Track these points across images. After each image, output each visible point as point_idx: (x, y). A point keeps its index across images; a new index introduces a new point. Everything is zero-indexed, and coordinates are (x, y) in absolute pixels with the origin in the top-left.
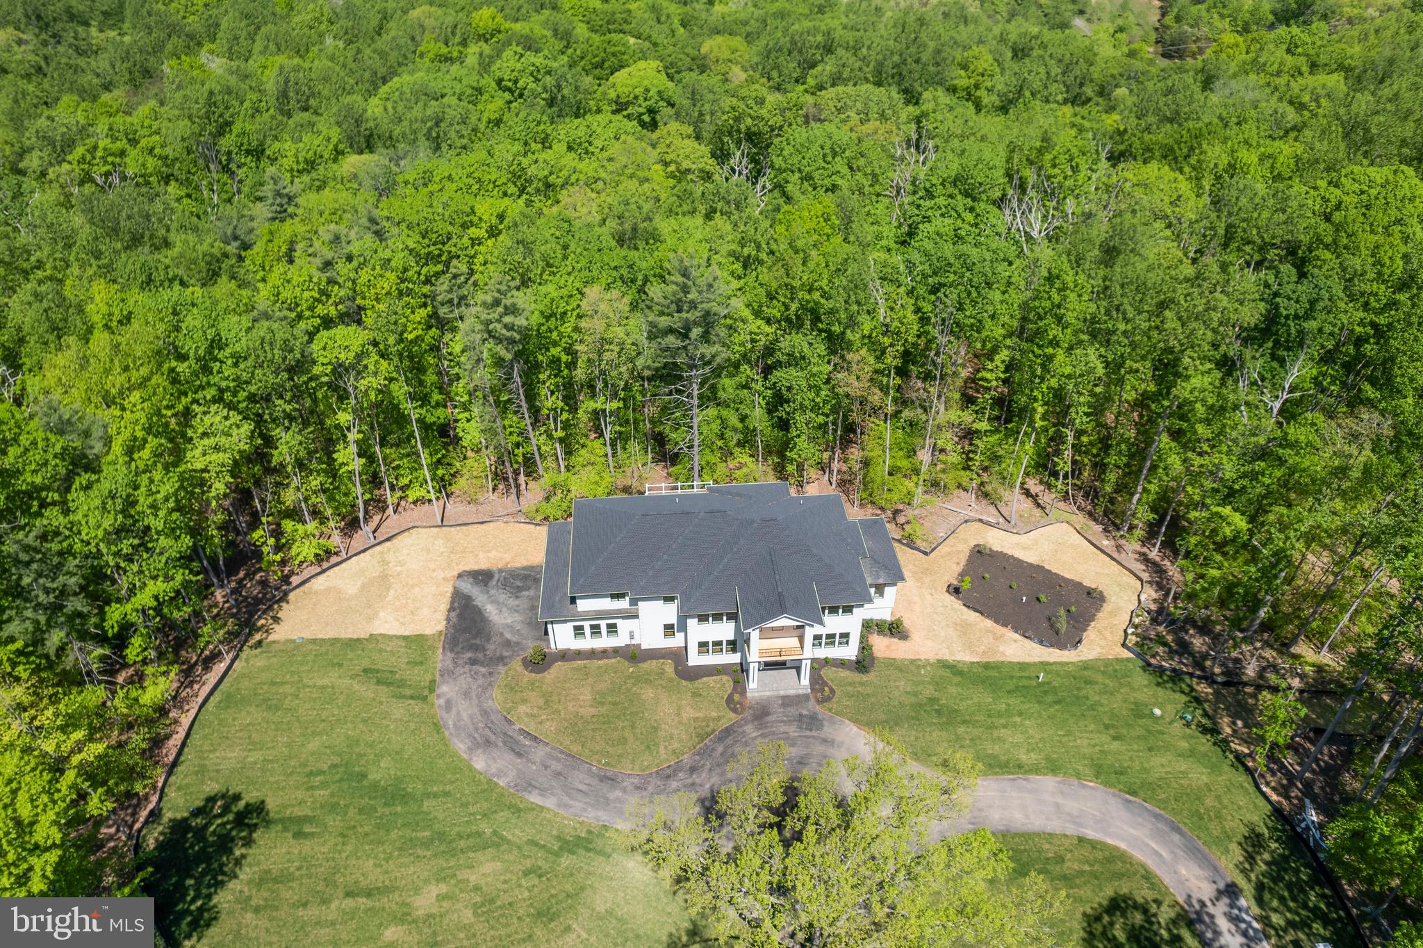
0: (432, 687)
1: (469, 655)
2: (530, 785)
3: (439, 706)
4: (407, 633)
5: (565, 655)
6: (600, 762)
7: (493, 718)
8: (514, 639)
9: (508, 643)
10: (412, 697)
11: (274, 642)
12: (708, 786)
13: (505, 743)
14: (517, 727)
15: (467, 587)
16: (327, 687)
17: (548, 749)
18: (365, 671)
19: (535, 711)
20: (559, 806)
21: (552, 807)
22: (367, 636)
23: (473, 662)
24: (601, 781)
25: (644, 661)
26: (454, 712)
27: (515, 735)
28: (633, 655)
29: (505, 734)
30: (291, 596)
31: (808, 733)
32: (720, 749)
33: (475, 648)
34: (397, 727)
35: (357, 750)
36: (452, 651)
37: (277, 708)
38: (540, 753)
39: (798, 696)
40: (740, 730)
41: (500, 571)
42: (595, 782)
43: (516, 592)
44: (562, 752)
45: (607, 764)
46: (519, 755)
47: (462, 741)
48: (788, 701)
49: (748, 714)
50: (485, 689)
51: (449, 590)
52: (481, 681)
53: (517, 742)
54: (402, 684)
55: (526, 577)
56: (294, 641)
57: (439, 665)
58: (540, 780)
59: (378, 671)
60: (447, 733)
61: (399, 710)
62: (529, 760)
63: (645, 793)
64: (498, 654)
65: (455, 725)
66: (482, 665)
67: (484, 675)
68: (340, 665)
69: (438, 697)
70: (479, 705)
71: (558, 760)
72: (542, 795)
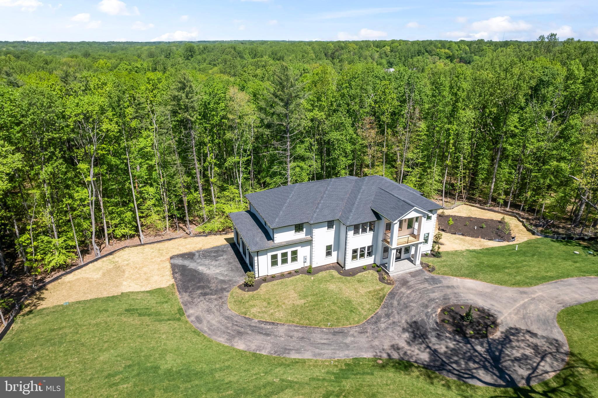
0: (181, 312)
1: (199, 292)
2: (286, 349)
3: (192, 321)
4: (148, 289)
5: (265, 280)
6: (326, 325)
7: (236, 319)
8: (227, 278)
9: (223, 282)
10: (169, 320)
11: (44, 309)
12: (403, 321)
13: (253, 331)
14: (256, 320)
15: (179, 262)
16: (101, 323)
17: (286, 327)
18: (127, 310)
19: (264, 309)
20: (315, 355)
21: (310, 358)
22: (120, 294)
23: (205, 294)
24: (334, 335)
25: (317, 273)
26: (205, 322)
27: (258, 325)
28: (309, 271)
29: (250, 326)
30: (49, 286)
31: (436, 286)
32: (395, 303)
33: (203, 288)
34: (167, 337)
35: (143, 354)
36: (186, 292)
37: (61, 343)
38: (281, 330)
39: (417, 271)
40: (399, 292)
41: (198, 251)
42: (331, 336)
43: (215, 258)
44: (296, 326)
45: (332, 325)
46: (267, 335)
47: (220, 337)
48: (414, 274)
49: (397, 284)
50: (221, 306)
51: (168, 266)
52: (216, 303)
53: (262, 328)
54: (158, 314)
55: (217, 252)
56: (62, 305)
57: (180, 301)
58: (292, 344)
59: (137, 310)
60: (206, 335)
61: (164, 327)
62: (276, 336)
63: (368, 334)
64: (219, 287)
65: (209, 329)
66: (211, 294)
67: (216, 299)
68: (106, 311)
69: (189, 316)
70: (222, 315)
71: (297, 331)
72: (299, 353)
